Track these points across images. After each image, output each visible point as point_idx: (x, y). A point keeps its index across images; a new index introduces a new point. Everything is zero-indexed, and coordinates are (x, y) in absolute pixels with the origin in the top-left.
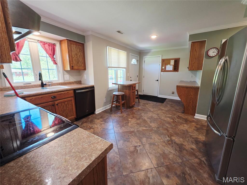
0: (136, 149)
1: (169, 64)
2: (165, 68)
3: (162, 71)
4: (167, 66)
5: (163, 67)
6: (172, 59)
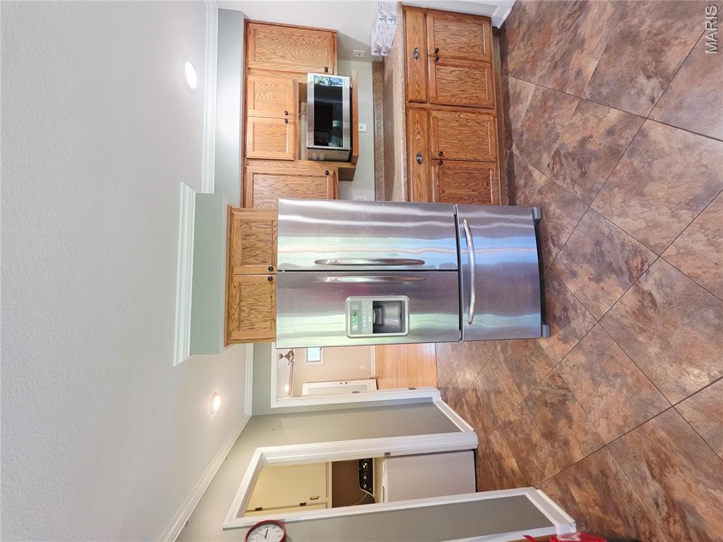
0: (643, 292)
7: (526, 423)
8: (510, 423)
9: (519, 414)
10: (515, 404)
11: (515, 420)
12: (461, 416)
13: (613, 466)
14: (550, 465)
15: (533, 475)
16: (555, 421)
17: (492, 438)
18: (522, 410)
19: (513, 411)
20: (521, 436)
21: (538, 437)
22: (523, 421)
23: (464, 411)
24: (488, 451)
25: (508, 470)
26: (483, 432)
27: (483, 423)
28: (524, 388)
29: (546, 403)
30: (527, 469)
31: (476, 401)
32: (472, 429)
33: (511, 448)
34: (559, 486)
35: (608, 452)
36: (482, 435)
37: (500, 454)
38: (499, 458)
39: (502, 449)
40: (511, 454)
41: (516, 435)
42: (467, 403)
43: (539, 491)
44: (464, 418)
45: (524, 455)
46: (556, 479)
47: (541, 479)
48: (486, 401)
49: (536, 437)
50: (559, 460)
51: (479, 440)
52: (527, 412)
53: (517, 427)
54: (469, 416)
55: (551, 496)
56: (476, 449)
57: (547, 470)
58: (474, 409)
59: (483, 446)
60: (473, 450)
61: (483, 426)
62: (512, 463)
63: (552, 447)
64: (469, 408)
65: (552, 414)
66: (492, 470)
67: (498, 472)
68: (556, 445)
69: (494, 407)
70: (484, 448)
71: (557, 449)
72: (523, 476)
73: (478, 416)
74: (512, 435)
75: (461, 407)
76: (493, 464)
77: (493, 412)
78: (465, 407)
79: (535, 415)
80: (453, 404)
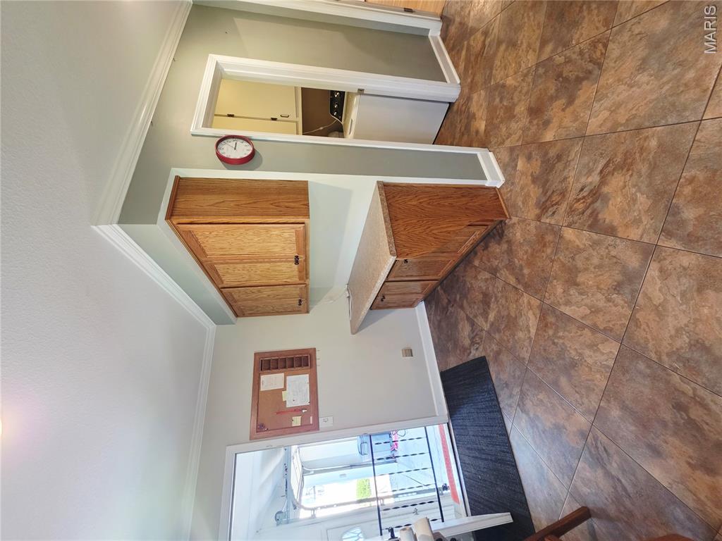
1: (278, 393)
2: (297, 410)
3: (315, 427)
4: (289, 405)
5: (294, 424)
6: (257, 383)
7: (520, 92)
8: (504, 86)
9: (519, 79)
10: (523, 65)
11: (510, 86)
12: (453, 63)
13: (573, 154)
14: (515, 137)
15: (494, 140)
16: (553, 98)
17: (475, 96)
18: (526, 75)
19: (515, 73)
20: (505, 104)
21: (522, 109)
22: (519, 90)
23: (459, 59)
24: (464, 108)
25: (473, 129)
26: (469, 87)
27: (473, 79)
28: (549, 48)
29: (560, 75)
30: (491, 133)
31: (479, 49)
32: (458, 81)
33: (488, 112)
34: (511, 155)
35: (581, 143)
36: (466, 90)
37: (474, 115)
38: (471, 117)
39: (478, 110)
40: (484, 118)
41: (501, 101)
42: (468, 49)
43: (491, 154)
44: (456, 67)
45: (496, 121)
46: (512, 150)
47: (499, 145)
48: (491, 52)
49: (521, 109)
50: (527, 136)
51: (461, 95)
52: (530, 80)
53: (508, 93)
54: (462, 66)
55: (498, 160)
56: (453, 103)
57: (509, 140)
58: (472, 59)
59: (462, 102)
60: (450, 103)
61: (472, 81)
62: (481, 125)
63: (530, 122)
64: (466, 55)
65: (556, 90)
66: (459, 126)
67: (463, 129)
68: (535, 122)
69: (497, 62)
70: (461, 104)
71: (533, 126)
72: (484, 138)
73: (472, 68)
74: (498, 100)
75: (459, 52)
76: (463, 121)
77: (491, 69)
78: (464, 53)
79: (536, 86)
80: (451, 45)
